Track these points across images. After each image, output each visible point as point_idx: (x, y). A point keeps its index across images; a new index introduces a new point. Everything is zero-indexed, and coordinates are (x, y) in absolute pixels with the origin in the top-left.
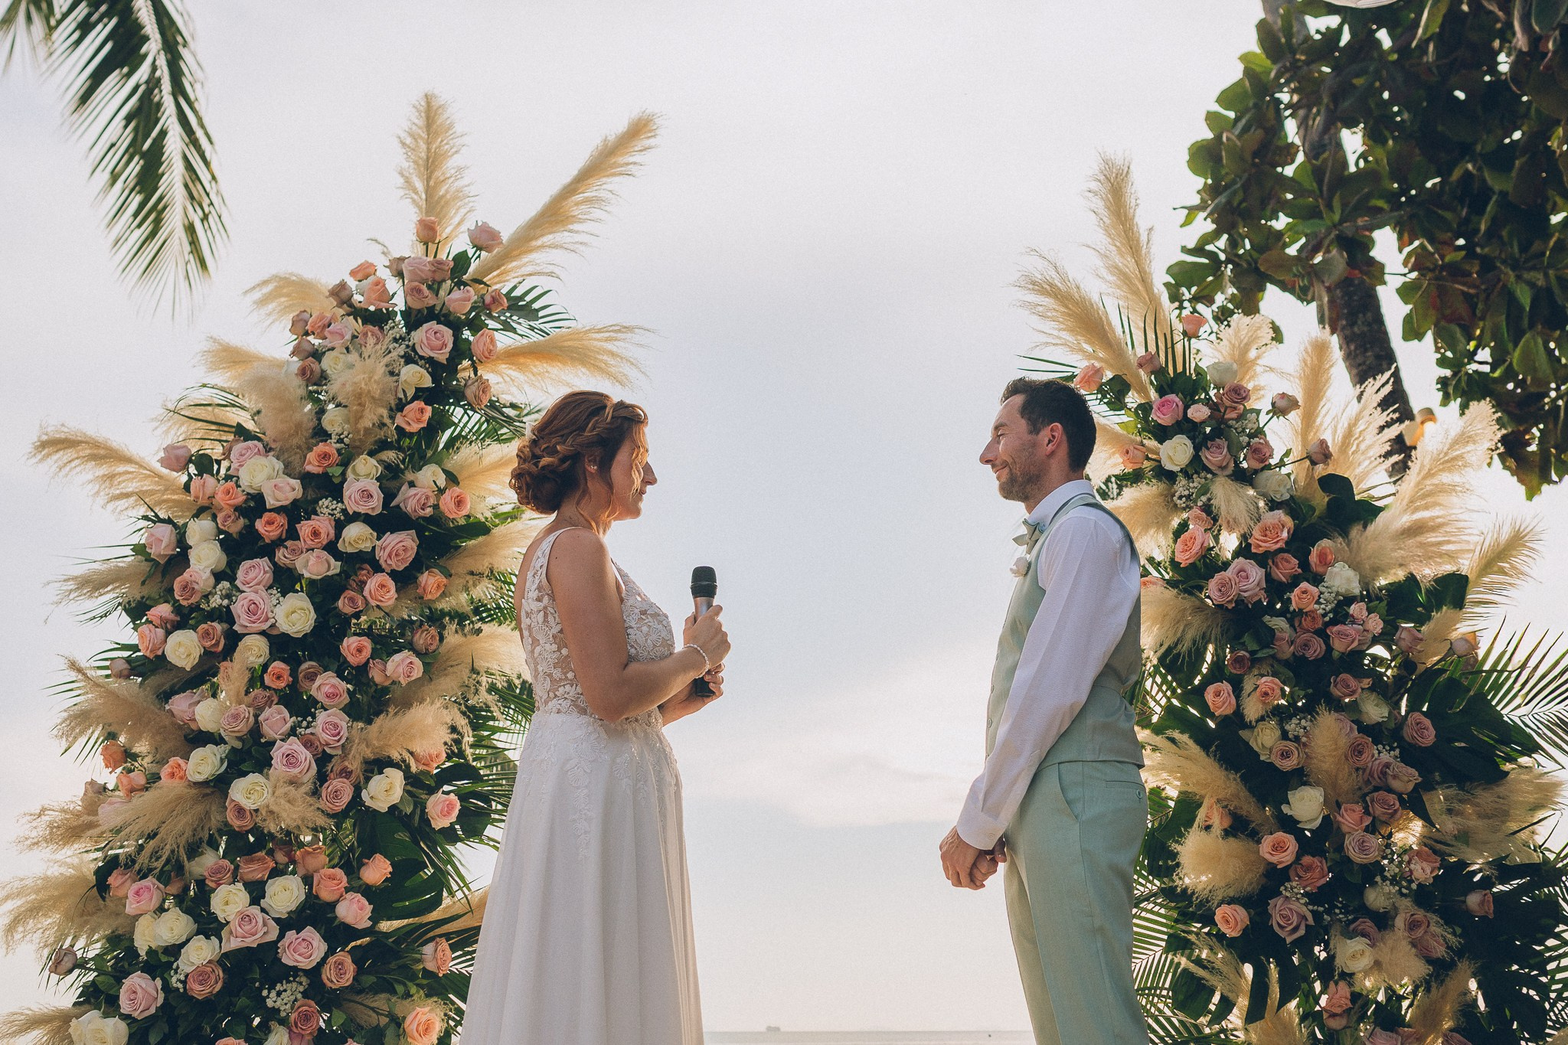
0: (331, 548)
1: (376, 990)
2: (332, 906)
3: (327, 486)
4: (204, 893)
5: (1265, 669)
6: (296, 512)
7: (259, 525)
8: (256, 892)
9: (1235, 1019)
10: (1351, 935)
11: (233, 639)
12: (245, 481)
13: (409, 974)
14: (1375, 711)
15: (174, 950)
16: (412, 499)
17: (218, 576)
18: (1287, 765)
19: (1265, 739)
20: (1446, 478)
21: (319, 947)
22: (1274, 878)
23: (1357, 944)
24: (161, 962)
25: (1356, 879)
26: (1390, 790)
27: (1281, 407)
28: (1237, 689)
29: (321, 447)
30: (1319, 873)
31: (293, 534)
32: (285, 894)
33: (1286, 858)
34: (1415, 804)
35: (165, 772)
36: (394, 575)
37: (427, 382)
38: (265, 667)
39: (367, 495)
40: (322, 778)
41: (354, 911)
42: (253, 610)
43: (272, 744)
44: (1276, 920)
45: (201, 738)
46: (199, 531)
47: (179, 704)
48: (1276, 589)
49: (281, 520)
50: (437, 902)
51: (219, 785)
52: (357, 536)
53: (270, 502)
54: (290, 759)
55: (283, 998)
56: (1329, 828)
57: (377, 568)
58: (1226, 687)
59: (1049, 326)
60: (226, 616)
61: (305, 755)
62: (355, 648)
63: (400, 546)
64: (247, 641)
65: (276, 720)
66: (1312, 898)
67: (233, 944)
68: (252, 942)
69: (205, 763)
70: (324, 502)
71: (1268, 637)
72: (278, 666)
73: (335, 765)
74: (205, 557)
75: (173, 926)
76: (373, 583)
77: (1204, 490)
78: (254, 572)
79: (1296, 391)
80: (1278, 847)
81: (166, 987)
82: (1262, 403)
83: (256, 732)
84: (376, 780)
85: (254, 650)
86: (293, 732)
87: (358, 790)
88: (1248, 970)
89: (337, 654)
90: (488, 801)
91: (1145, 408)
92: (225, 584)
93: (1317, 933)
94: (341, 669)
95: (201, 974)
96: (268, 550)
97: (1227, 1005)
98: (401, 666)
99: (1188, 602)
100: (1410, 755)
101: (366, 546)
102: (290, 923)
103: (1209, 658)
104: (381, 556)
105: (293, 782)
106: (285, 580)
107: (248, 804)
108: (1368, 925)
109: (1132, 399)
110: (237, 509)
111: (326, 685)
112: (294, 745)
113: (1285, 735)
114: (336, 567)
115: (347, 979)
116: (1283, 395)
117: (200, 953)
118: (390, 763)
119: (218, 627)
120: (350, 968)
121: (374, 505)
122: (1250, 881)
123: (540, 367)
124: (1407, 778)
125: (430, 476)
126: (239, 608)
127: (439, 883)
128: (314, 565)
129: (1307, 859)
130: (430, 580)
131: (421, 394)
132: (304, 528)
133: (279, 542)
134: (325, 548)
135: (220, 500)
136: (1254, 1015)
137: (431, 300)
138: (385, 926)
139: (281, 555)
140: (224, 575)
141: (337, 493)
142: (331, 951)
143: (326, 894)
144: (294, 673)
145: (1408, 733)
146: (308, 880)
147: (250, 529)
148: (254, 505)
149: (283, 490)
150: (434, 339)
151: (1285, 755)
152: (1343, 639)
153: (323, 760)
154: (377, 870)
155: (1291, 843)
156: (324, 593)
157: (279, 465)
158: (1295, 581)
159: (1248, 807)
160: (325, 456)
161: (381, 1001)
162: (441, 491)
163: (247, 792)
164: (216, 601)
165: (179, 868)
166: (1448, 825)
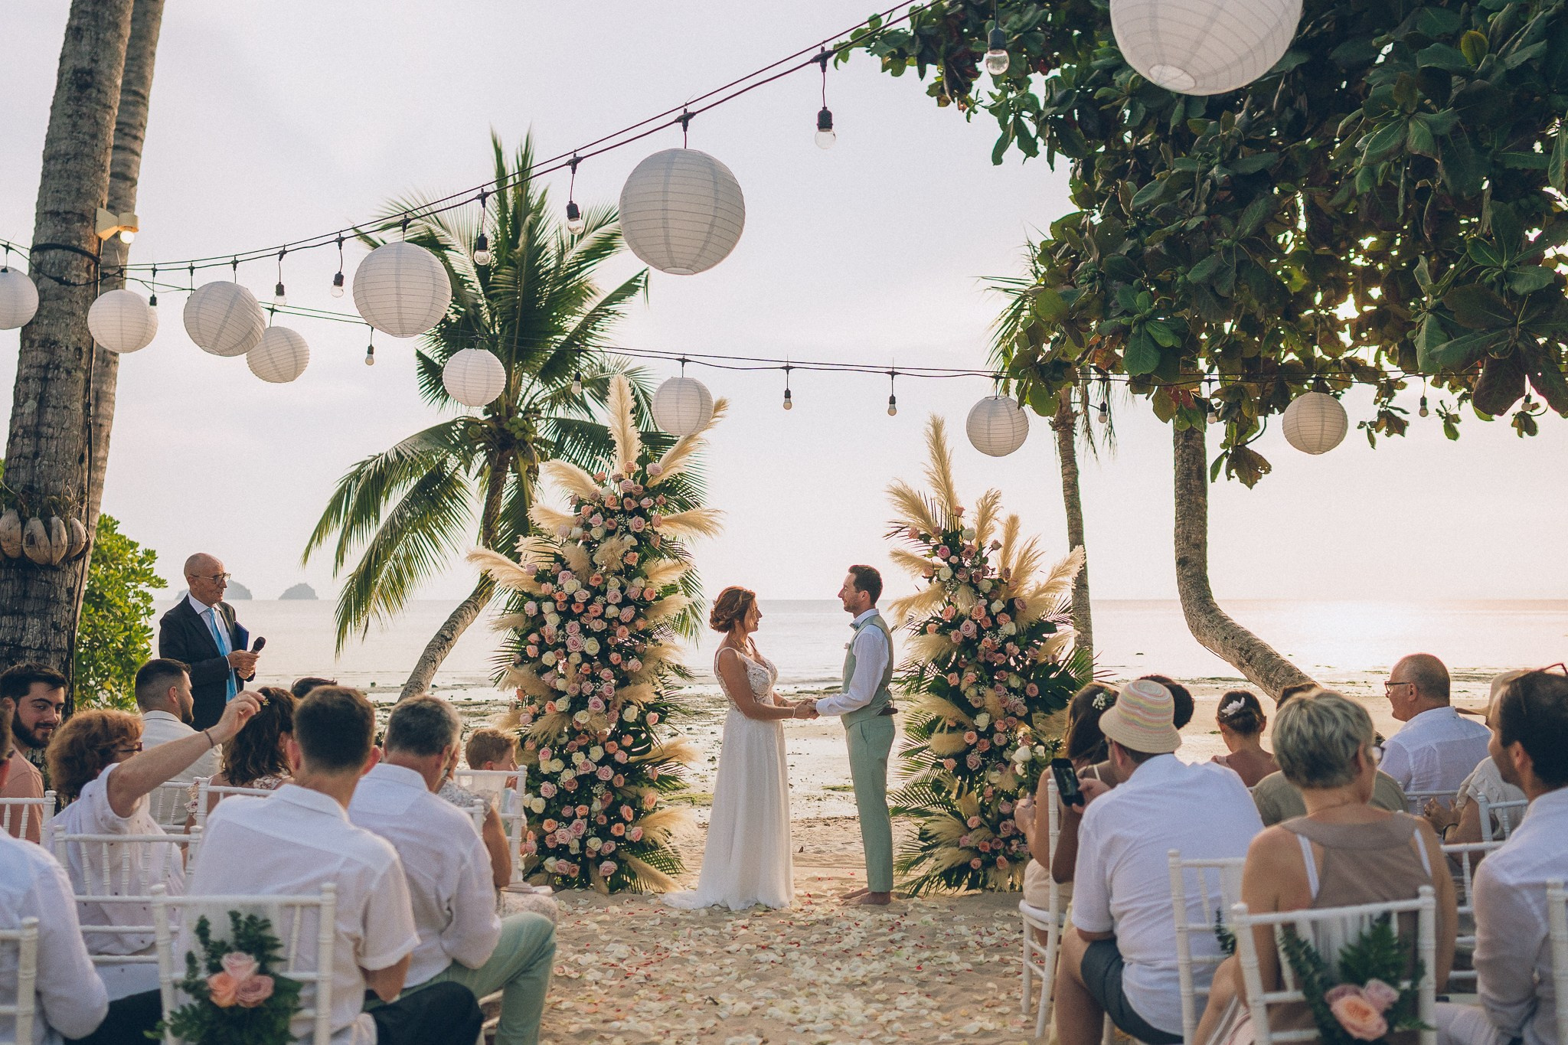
0: (602, 617)
1: (629, 784)
2: (613, 755)
3: (599, 592)
4: (570, 756)
5: (972, 669)
6: (589, 602)
7: (573, 607)
8: (587, 753)
9: (953, 796)
10: (994, 770)
11: (567, 654)
12: (566, 590)
13: (641, 778)
14: (1015, 682)
15: (558, 774)
16: (633, 593)
17: (559, 627)
18: (976, 705)
19: (971, 694)
20: (1061, 579)
21: (611, 772)
22: (969, 748)
23: (996, 774)
24: (552, 778)
25: (997, 750)
26: (1016, 716)
27: (996, 546)
28: (960, 676)
29: (595, 576)
30: (985, 745)
31: (586, 611)
32: (597, 753)
33: (972, 742)
34: (1027, 720)
35: (547, 707)
36: (625, 624)
37: (636, 543)
38: (580, 665)
39: (616, 597)
40: (607, 710)
41: (621, 757)
42: (575, 644)
43: (588, 697)
44: (969, 763)
45: (562, 694)
46: (547, 607)
47: (547, 677)
48: (981, 632)
49: (582, 607)
50: (649, 749)
51: (571, 712)
52: (612, 611)
53: (577, 599)
54: (596, 705)
55: (598, 790)
56: (991, 730)
57: (621, 623)
58: (956, 674)
59: (900, 509)
60: (564, 645)
61: (601, 703)
62: (614, 657)
63: (628, 613)
64: (573, 655)
65: (588, 687)
66: (984, 755)
67: (582, 773)
68: (588, 772)
69: (562, 704)
70: (598, 597)
71: (975, 653)
72: (585, 665)
73: (611, 704)
74: (552, 620)
75: (556, 765)
76: (619, 632)
77: (956, 589)
78: (572, 626)
79: (1002, 542)
80: (970, 737)
81: (558, 787)
82: (988, 544)
83: (581, 693)
84: (627, 710)
85: (575, 658)
86: (593, 694)
87: (621, 715)
88: (960, 778)
89: (608, 659)
90: (665, 707)
91: (936, 547)
92: (561, 632)
93: (983, 767)
94: (613, 667)
95: (570, 783)
96: (576, 617)
97: (949, 793)
98: (634, 664)
99: (945, 638)
100: (1030, 702)
101: (616, 615)
102: (600, 763)
103: (954, 658)
104: (622, 619)
105: (598, 714)
106: (587, 632)
107: (582, 722)
108: (1002, 765)
109: (933, 541)
110: (565, 602)
111: (606, 673)
112: (596, 699)
113: (979, 694)
114: (605, 624)
115: (622, 784)
116: (996, 542)
117: (568, 776)
118: (632, 704)
119: (561, 650)
120: (623, 779)
121: (619, 600)
122: (960, 749)
123: (680, 526)
124: (1023, 710)
125: (639, 582)
126: (569, 642)
127: (649, 739)
128: (598, 626)
129: (982, 740)
130: (641, 624)
131: (634, 549)
132: (591, 608)
133: (581, 614)
134: (599, 617)
135: (557, 596)
136: (958, 796)
137: (634, 505)
138: (631, 758)
139: (583, 620)
140: (561, 626)
141: (604, 593)
142: (615, 774)
143: (611, 751)
144: (592, 667)
145: (1028, 691)
146: (603, 745)
147: (569, 608)
148: (571, 599)
149: (583, 595)
150: (636, 523)
151: (976, 701)
152: (999, 660)
153: (607, 702)
154: (628, 741)
155: (975, 737)
156: (601, 637)
157: (579, 583)
158: (989, 629)
159: (964, 718)
160: (597, 579)
161: (633, 789)
162: (644, 589)
163: (582, 718)
164: (560, 640)
165: (555, 742)
166: (1040, 726)
